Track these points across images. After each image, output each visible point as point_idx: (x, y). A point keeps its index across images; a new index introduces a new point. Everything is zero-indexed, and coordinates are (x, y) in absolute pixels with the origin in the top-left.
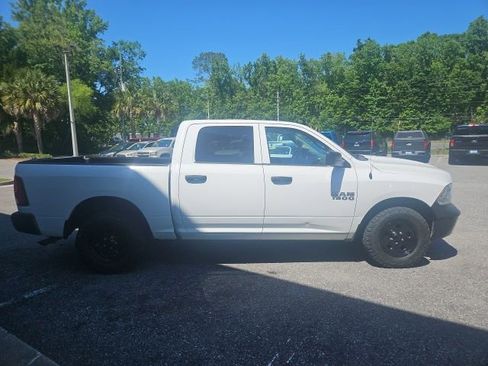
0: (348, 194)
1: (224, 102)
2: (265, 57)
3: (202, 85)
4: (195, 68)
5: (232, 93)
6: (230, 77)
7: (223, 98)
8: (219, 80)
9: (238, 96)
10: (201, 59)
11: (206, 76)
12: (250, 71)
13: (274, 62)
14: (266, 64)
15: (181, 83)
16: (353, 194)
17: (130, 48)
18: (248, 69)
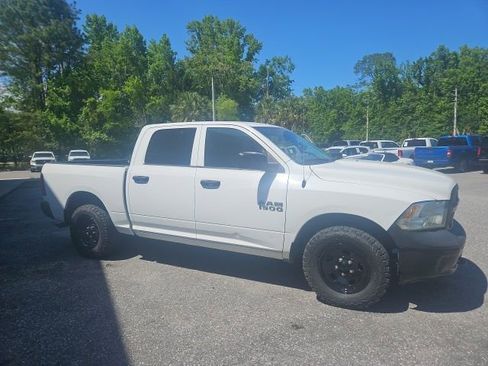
0: (276, 204)
1: (387, 106)
2: (442, 49)
3: (365, 89)
4: (357, 72)
5: (399, 94)
6: (396, 78)
7: (386, 100)
8: (382, 82)
9: (405, 97)
10: (364, 61)
11: (369, 79)
12: (420, 68)
13: (455, 54)
14: (443, 57)
15: (343, 89)
16: (281, 204)
17: (280, 63)
18: (418, 66)
